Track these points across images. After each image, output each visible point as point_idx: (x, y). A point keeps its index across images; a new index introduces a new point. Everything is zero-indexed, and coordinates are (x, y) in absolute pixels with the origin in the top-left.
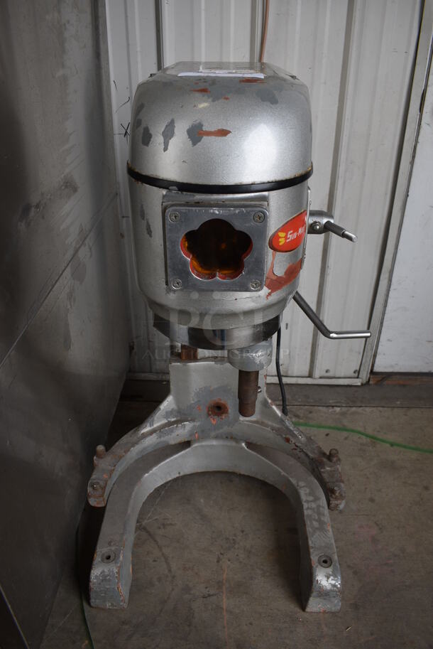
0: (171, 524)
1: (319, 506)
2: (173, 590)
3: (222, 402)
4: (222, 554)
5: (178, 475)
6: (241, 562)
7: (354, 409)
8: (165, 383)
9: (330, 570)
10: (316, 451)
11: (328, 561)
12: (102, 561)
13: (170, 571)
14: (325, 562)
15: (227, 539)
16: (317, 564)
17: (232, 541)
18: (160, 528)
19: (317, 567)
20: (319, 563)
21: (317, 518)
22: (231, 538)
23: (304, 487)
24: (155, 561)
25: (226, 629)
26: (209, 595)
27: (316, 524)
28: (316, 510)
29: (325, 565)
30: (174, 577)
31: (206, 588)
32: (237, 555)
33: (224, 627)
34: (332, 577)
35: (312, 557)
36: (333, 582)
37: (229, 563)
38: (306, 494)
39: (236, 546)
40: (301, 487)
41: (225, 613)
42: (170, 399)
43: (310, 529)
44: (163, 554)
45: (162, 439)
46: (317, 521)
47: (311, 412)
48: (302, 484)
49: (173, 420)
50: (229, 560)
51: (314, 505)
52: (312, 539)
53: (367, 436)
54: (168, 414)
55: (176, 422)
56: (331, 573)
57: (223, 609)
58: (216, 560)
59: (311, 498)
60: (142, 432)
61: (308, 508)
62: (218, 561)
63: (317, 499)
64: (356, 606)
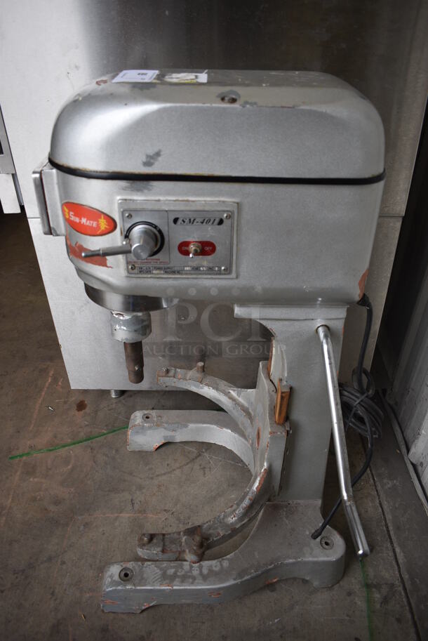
0: (205, 474)
1: (194, 578)
2: (141, 479)
4: (173, 513)
5: (247, 464)
11: (125, 578)
13: (158, 476)
14: (126, 575)
16: (124, 566)
17: (186, 522)
18: (200, 466)
19: (122, 566)
20: (124, 569)
21: (179, 574)
22: (190, 521)
23: (221, 565)
24: (168, 465)
25: (102, 516)
26: (133, 504)
27: (171, 571)
28: (189, 574)
29: (123, 573)
30: (152, 478)
31: (140, 502)
32: (171, 526)
33: (104, 515)
34: (111, 580)
35: (132, 563)
37: (163, 519)
38: (211, 566)
40: (220, 562)
41: (116, 515)
43: (165, 565)
44: (174, 470)
46: (175, 573)
48: (226, 564)
50: (166, 519)
51: (196, 572)
52: (153, 566)
56: (114, 579)
57: (121, 513)
58: (166, 508)
59: (205, 571)
60: (231, 391)
62: (165, 510)
63: (205, 578)
64: (105, 630)
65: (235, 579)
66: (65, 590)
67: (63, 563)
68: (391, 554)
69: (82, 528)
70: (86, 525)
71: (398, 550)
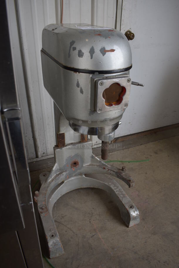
0: (65, 216)
1: (120, 189)
2: (79, 239)
3: (76, 161)
4: (90, 219)
6: (98, 220)
7: (110, 153)
8: (34, 163)
9: (134, 209)
10: (116, 169)
12: (51, 238)
13: (74, 233)
15: (89, 213)
16: (129, 209)
17: (91, 214)
18: (62, 219)
20: (129, 208)
21: (121, 194)
23: (111, 184)
24: (66, 232)
25: (105, 245)
26: (93, 236)
27: (122, 196)
29: (131, 208)
30: (77, 235)
31: (91, 233)
32: (96, 218)
34: (136, 212)
36: (137, 213)
37: (94, 221)
38: (113, 187)
39: (94, 215)
40: (111, 185)
41: (102, 239)
42: (56, 165)
43: (121, 198)
44: (68, 228)
45: (57, 182)
48: (110, 184)
49: (58, 173)
50: (94, 220)
51: (118, 190)
52: (123, 201)
53: (120, 161)
57: (100, 238)
58: (89, 222)
59: (116, 188)
60: (49, 181)
61: (116, 191)
62: (90, 222)
63: (118, 187)
64: (143, 219)
69: (115, 249)
70: (113, 249)
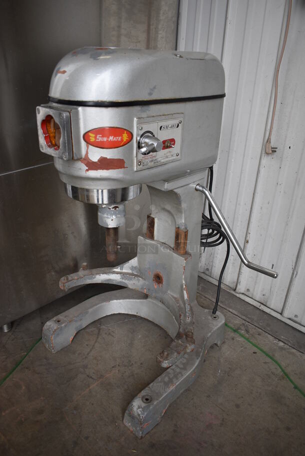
0: (113, 336)
2: (80, 362)
4: (119, 365)
5: (136, 314)
6: (122, 376)
9: (143, 405)
11: (148, 401)
12: (55, 321)
13: (88, 354)
14: (147, 400)
15: (130, 361)
16: (141, 397)
17: (130, 364)
18: (106, 334)
19: (139, 397)
20: (143, 397)
21: (171, 377)
22: (132, 362)
23: (185, 358)
24: (87, 345)
25: (80, 396)
26: (91, 377)
27: (166, 379)
28: (176, 373)
29: (145, 401)
30: (86, 358)
31: (94, 373)
32: (125, 372)
33: (80, 395)
34: (141, 409)
35: (142, 392)
36: (140, 413)
37: (117, 372)
38: (181, 362)
39: (130, 368)
41: (88, 390)
42: (136, 259)
43: (160, 379)
44: (94, 345)
45: (124, 281)
46: (169, 378)
47: (259, 334)
48: (186, 356)
49: (135, 273)
50: (119, 371)
51: (178, 370)
52: (155, 384)
53: (283, 371)
54: (133, 268)
55: (136, 276)
56: (143, 407)
57: (89, 387)
59: (182, 366)
60: (114, 270)
61: (173, 369)
62: (113, 367)
63: (185, 369)
65: (198, 359)
66: (106, 449)
67: (87, 438)
68: (230, 313)
69: (75, 412)
70: (76, 408)
71: (230, 310)
